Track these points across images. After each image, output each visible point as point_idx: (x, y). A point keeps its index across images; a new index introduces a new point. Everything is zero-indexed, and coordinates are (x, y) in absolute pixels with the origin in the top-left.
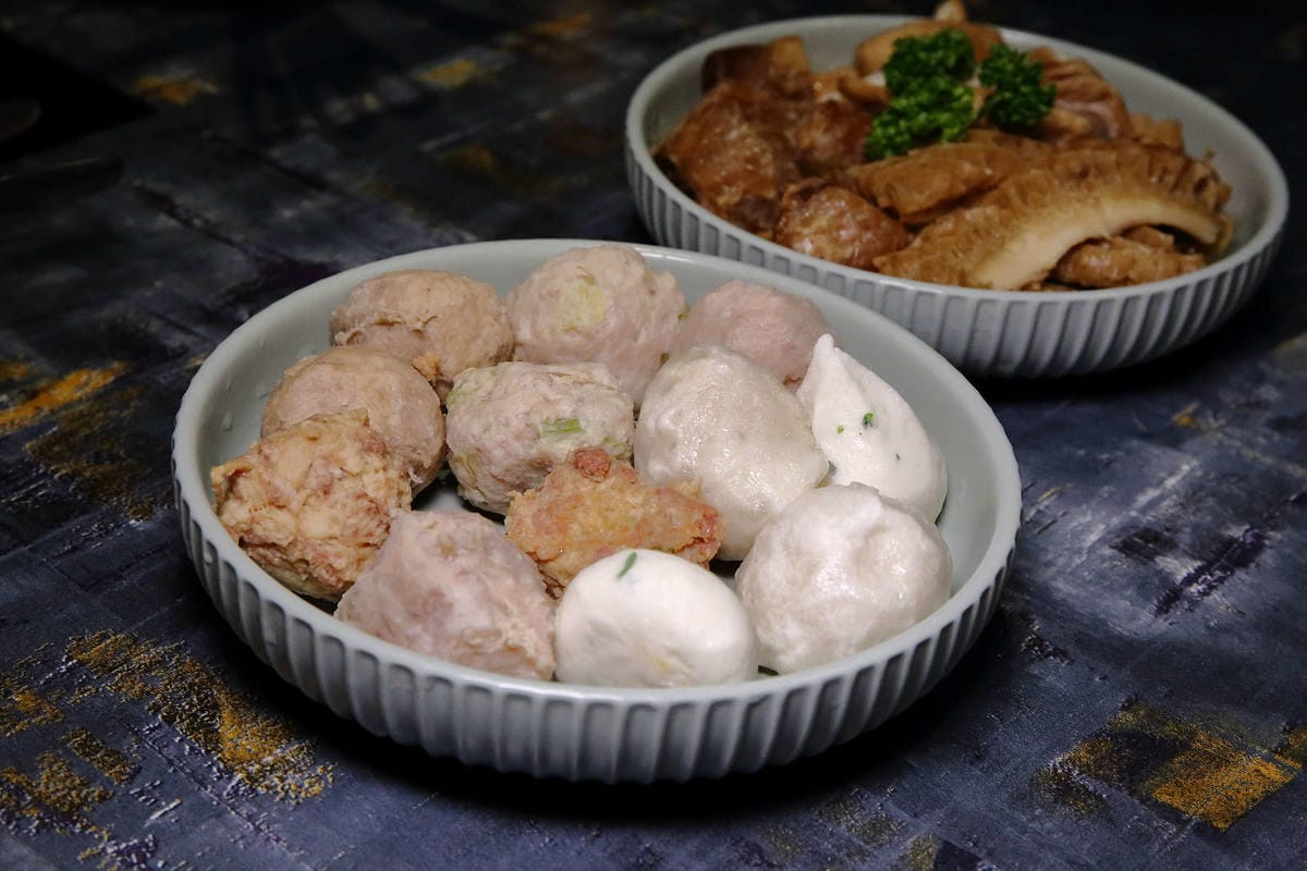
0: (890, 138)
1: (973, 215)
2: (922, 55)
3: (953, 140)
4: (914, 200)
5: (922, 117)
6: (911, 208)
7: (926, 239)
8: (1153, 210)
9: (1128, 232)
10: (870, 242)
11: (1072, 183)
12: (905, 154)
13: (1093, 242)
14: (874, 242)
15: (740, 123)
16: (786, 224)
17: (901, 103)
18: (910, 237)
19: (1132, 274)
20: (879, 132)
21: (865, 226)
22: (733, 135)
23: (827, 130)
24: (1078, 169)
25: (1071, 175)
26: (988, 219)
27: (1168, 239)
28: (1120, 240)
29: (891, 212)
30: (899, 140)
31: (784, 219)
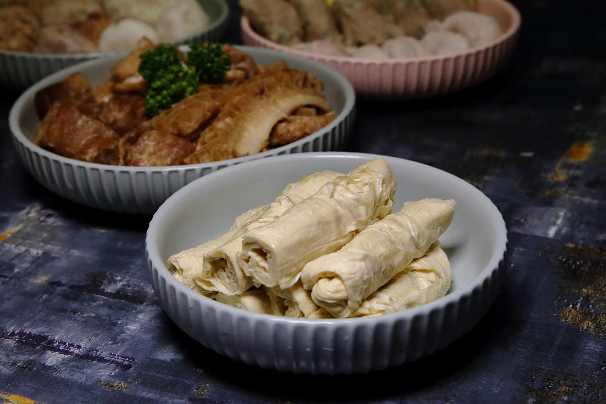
0: (159, 102)
1: (220, 125)
2: (157, 58)
3: (191, 94)
4: (189, 126)
5: (173, 86)
6: (190, 131)
7: (204, 143)
8: (300, 99)
9: (295, 112)
10: (178, 152)
11: (259, 97)
12: (170, 107)
13: (280, 122)
14: (179, 152)
15: (80, 116)
16: (132, 157)
17: (158, 84)
18: (194, 144)
19: (307, 130)
20: (151, 101)
21: (172, 146)
22: (80, 122)
23: (120, 110)
24: (258, 91)
25: (256, 95)
26: (228, 125)
27: (313, 111)
28: (293, 117)
29: (180, 135)
30: (164, 101)
31: (129, 155)
